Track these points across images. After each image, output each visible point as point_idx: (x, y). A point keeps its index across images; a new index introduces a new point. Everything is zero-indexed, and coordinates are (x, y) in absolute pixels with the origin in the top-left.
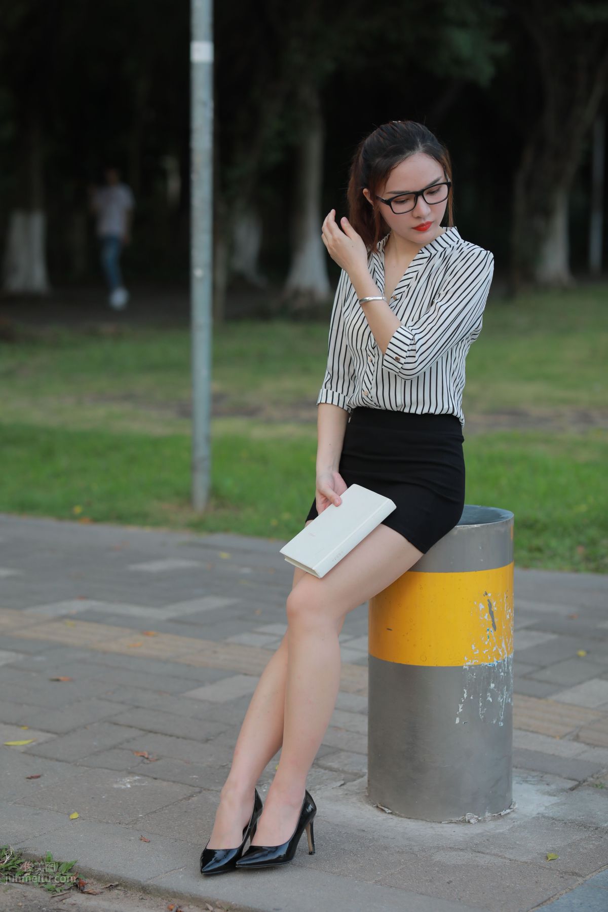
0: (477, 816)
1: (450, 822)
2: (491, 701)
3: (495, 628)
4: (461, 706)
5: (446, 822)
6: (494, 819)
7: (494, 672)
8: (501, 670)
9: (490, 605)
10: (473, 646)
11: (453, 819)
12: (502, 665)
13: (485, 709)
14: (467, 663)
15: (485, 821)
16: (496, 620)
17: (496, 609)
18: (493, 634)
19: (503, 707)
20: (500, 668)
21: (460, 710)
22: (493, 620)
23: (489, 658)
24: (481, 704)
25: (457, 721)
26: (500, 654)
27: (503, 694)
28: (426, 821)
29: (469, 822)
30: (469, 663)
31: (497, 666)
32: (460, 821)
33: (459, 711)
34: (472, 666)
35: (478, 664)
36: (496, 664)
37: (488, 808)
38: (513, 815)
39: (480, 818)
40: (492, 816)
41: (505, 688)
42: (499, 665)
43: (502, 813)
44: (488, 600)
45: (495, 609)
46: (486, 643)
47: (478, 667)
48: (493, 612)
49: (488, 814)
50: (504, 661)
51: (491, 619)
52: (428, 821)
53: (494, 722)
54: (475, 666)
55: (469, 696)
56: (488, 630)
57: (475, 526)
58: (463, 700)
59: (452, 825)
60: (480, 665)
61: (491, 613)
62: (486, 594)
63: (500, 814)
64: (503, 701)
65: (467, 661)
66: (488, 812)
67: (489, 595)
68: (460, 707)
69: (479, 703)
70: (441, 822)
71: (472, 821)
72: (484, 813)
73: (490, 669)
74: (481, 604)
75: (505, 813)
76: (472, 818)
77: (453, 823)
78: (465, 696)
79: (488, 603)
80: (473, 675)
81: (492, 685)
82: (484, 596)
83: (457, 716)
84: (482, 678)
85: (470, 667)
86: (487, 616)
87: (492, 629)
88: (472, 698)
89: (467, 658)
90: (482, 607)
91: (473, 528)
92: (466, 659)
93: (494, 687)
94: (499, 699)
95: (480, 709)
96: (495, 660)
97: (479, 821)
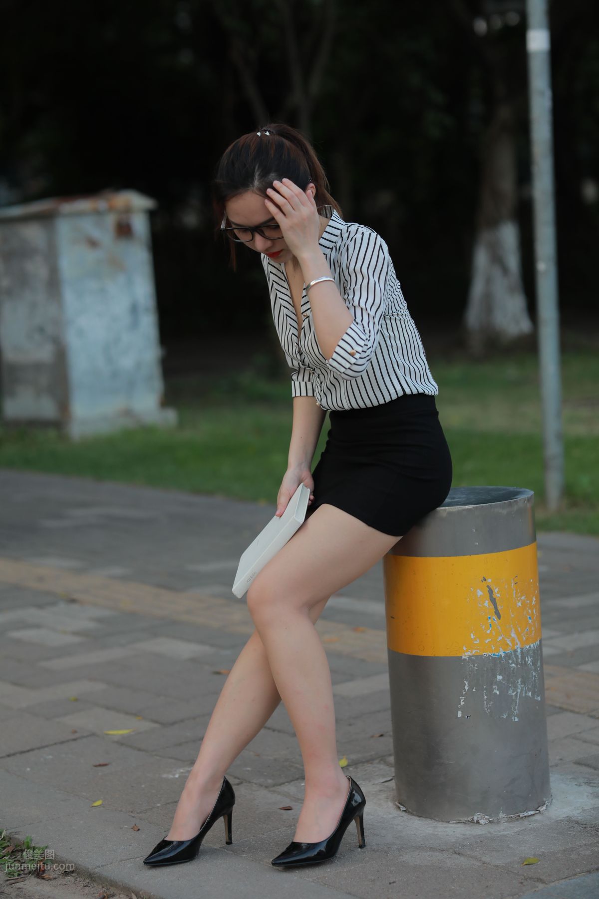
0: (488, 817)
1: (459, 822)
2: (498, 693)
3: (499, 616)
4: (462, 699)
5: (455, 822)
6: (510, 820)
7: (500, 663)
8: (510, 662)
9: (491, 592)
10: (472, 635)
11: (461, 819)
12: (513, 656)
13: (492, 703)
14: (466, 654)
15: (499, 822)
16: (499, 608)
17: (499, 595)
18: (497, 621)
19: (518, 701)
20: (510, 659)
21: (462, 703)
22: (496, 608)
23: (493, 648)
24: (486, 697)
25: (460, 714)
26: (508, 644)
27: (516, 687)
28: (435, 820)
29: (478, 822)
30: (469, 653)
31: (505, 657)
32: (469, 821)
33: (460, 704)
34: (473, 656)
35: (479, 654)
36: (503, 655)
37: (502, 808)
38: (538, 817)
39: (491, 819)
40: (509, 817)
41: (519, 681)
42: (508, 656)
43: (522, 815)
44: (488, 586)
45: (497, 595)
46: (488, 632)
47: (479, 658)
48: (495, 599)
49: (501, 815)
50: (516, 651)
51: (492, 607)
52: (437, 821)
53: (505, 716)
54: (476, 656)
55: (471, 688)
56: (490, 618)
57: (467, 507)
58: (464, 693)
59: (460, 825)
60: (482, 655)
61: (493, 601)
62: (485, 580)
63: (519, 816)
64: (516, 695)
65: (467, 651)
66: (503, 813)
67: (489, 580)
68: (462, 701)
69: (484, 696)
70: (449, 822)
71: (482, 822)
72: (498, 814)
73: (496, 660)
74: (478, 590)
75: (526, 814)
76: (482, 818)
77: (462, 823)
78: (467, 688)
79: (488, 589)
80: (474, 666)
81: (499, 678)
82: (482, 581)
83: (459, 709)
84: (485, 669)
85: (470, 657)
86: (487, 603)
87: (494, 617)
88: (474, 690)
89: (466, 647)
90: (480, 593)
91: (464, 510)
92: (465, 649)
93: (502, 680)
94: (510, 692)
95: (485, 702)
96: (501, 650)
97: (490, 822)
